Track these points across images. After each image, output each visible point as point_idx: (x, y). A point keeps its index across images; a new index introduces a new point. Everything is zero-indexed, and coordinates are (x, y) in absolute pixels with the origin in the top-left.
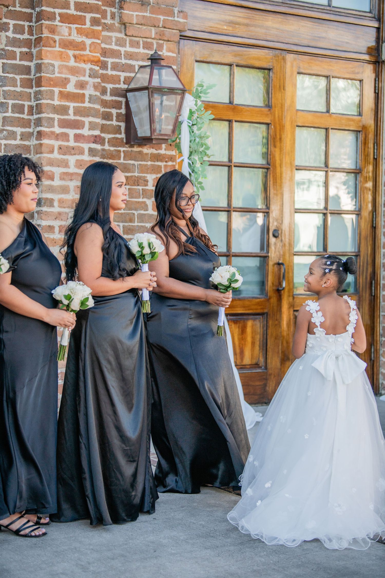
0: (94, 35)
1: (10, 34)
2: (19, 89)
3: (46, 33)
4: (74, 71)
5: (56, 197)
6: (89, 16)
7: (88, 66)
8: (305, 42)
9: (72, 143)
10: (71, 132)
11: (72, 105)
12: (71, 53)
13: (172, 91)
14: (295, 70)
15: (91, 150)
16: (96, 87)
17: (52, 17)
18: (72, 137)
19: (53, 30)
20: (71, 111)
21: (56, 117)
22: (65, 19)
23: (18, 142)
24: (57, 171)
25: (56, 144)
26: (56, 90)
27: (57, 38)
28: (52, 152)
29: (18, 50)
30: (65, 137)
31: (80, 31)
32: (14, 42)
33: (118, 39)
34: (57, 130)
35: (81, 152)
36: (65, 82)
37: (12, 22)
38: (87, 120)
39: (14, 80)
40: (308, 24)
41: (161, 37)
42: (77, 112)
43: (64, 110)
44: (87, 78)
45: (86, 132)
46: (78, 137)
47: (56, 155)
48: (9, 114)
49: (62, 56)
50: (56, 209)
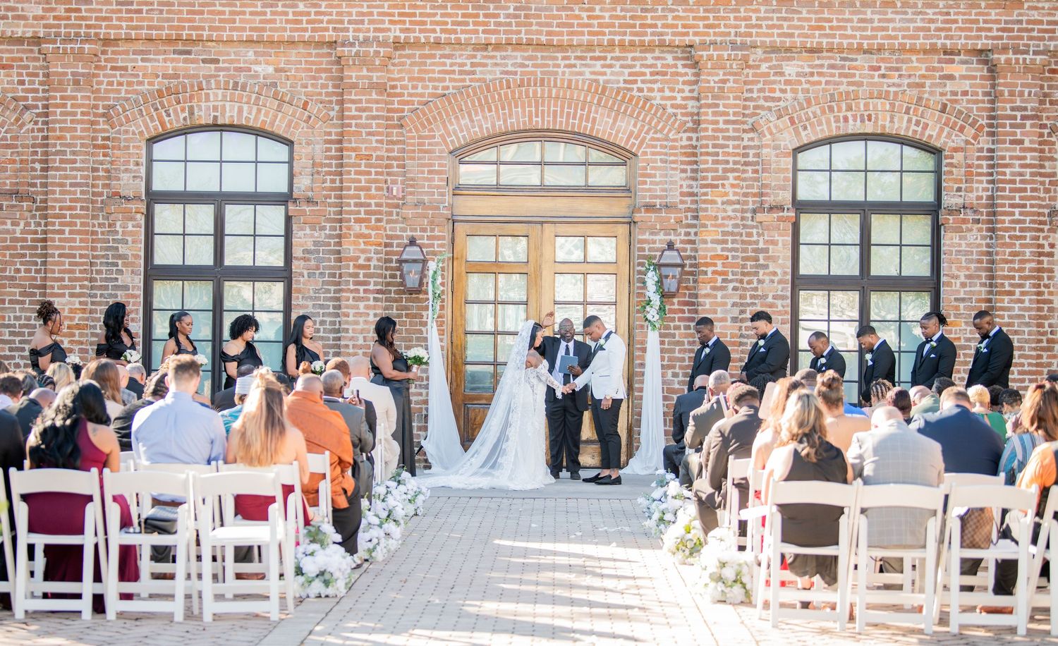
0: (378, 228)
1: (327, 232)
2: (332, 264)
3: (344, 231)
4: (363, 251)
5: (351, 327)
6: (373, 218)
7: (373, 248)
8: (562, 214)
9: (362, 294)
10: (361, 288)
11: (362, 272)
12: (361, 241)
13: (415, 261)
14: (553, 235)
15: (374, 298)
16: (379, 260)
17: (349, 220)
18: (361, 291)
19: (349, 228)
20: (361, 276)
21: (351, 279)
22: (358, 221)
23: (332, 295)
24: (351, 311)
25: (351, 295)
26: (351, 264)
27: (352, 233)
28: (348, 300)
29: (332, 241)
30: (357, 291)
31: (367, 227)
32: (330, 236)
33: (401, 228)
34: (352, 287)
35: (368, 299)
36: (357, 258)
37: (328, 225)
38: (372, 280)
39: (330, 259)
40: (565, 200)
41: (431, 223)
42: (365, 275)
43: (357, 275)
44: (372, 255)
45: (371, 287)
46: (365, 291)
47: (351, 302)
48: (326, 279)
49: (355, 243)
50: (351, 334)
